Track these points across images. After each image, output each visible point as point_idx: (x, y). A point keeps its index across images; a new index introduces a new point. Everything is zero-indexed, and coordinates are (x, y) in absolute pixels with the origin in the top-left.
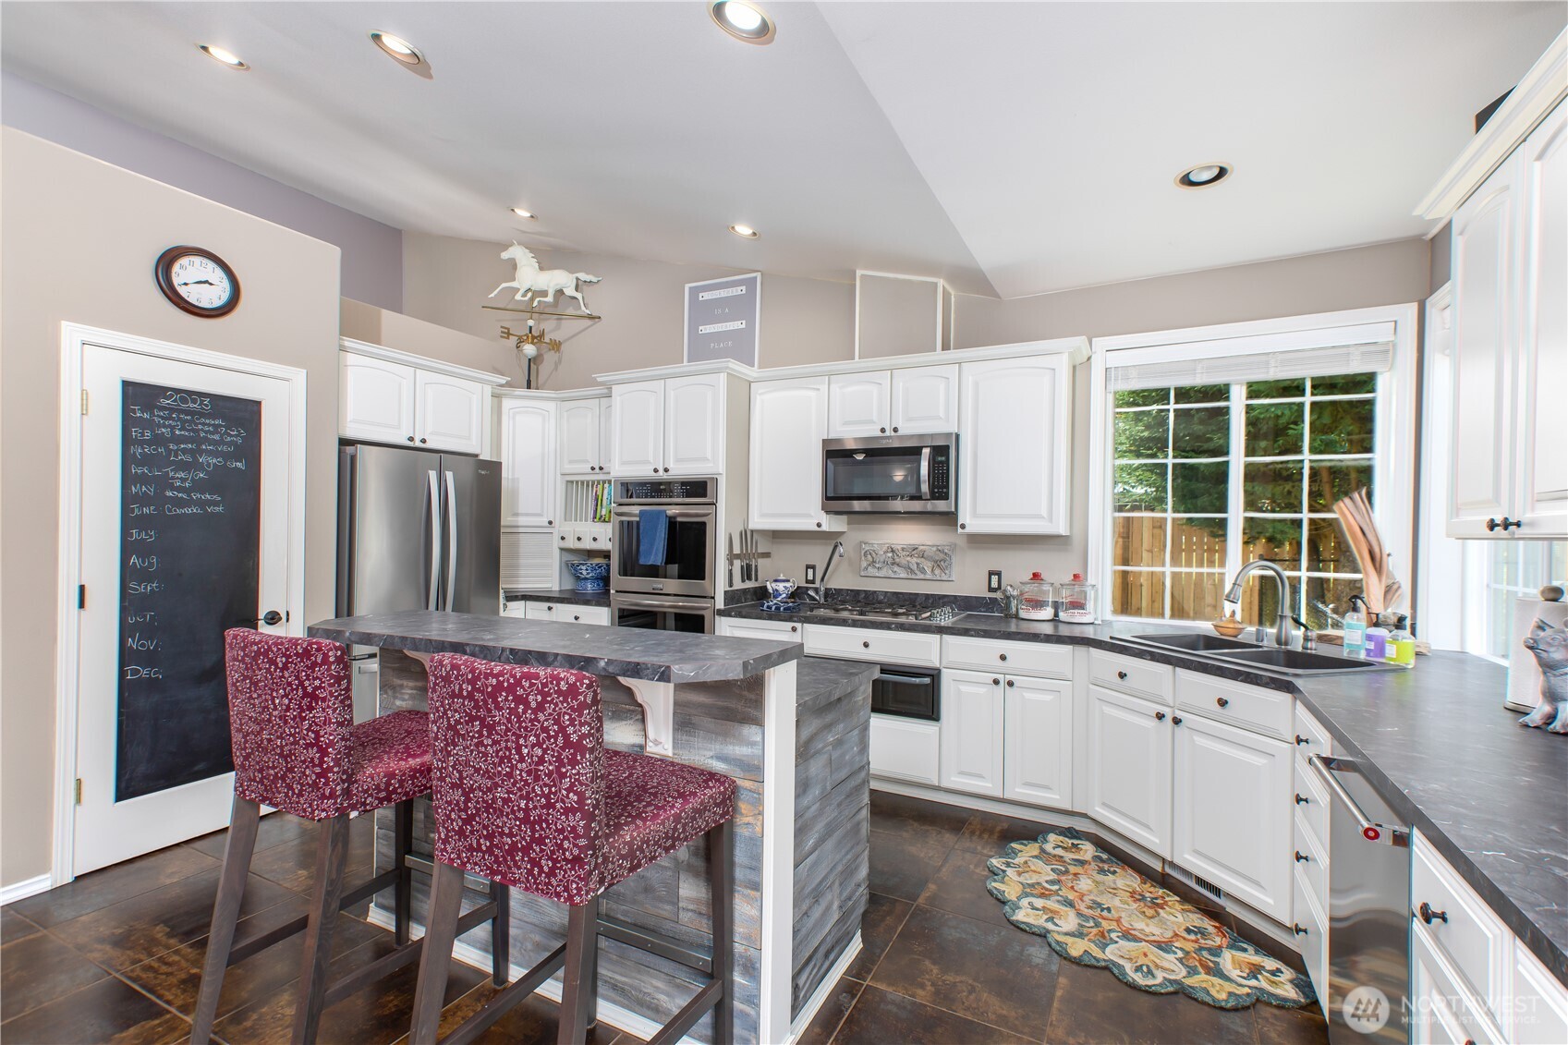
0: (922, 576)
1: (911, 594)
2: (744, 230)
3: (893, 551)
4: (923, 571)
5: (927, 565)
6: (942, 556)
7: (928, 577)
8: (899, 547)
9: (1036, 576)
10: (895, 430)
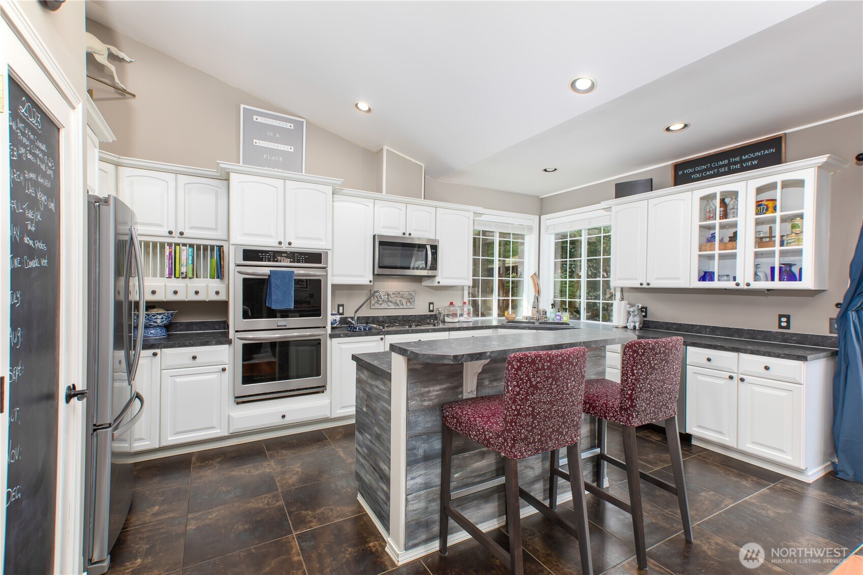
0: (401, 307)
1: (396, 316)
2: (364, 106)
3: (388, 295)
4: (403, 305)
5: (404, 301)
6: (411, 297)
7: (404, 307)
8: (391, 293)
9: (451, 303)
10: (410, 234)
